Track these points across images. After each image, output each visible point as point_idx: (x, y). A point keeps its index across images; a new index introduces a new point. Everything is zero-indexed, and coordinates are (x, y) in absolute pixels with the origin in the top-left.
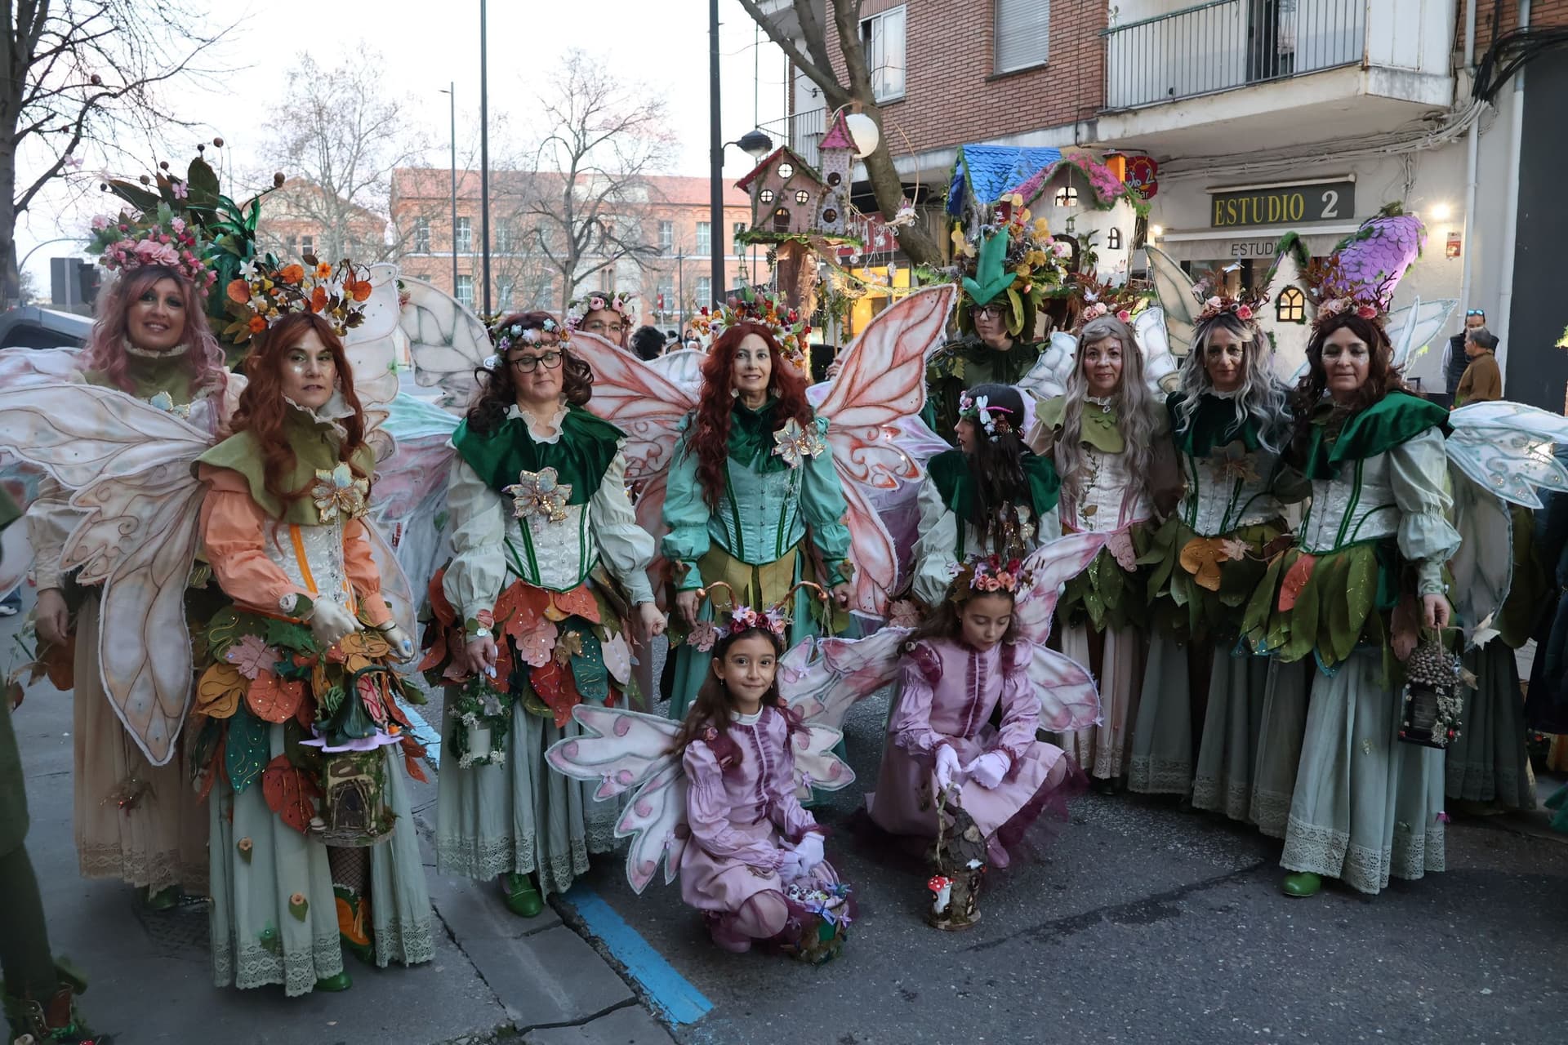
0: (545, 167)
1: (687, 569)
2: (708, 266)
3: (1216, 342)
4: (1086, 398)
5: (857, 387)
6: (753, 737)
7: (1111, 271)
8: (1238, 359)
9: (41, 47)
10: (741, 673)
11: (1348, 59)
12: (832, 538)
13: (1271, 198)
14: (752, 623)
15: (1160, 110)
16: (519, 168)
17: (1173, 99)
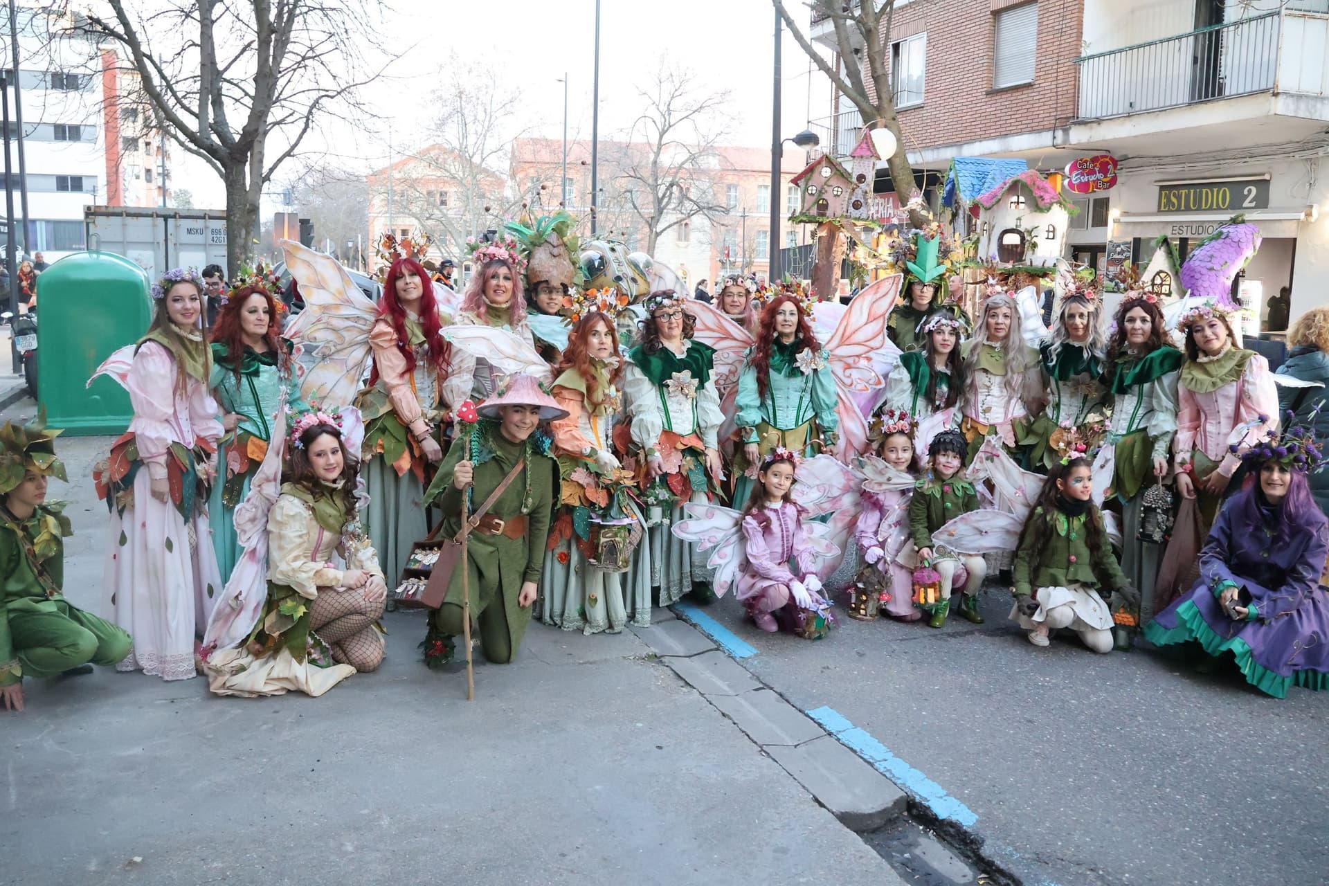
0: (638, 139)
1: (752, 430)
2: (767, 222)
3: (1072, 312)
4: (985, 342)
5: (847, 334)
6: (778, 515)
7: (1047, 255)
8: (1085, 322)
9: (285, 63)
10: (775, 480)
11: (1263, 87)
12: (827, 419)
13: (1204, 190)
14: (785, 456)
15: (1118, 121)
16: (616, 140)
17: (1130, 114)
